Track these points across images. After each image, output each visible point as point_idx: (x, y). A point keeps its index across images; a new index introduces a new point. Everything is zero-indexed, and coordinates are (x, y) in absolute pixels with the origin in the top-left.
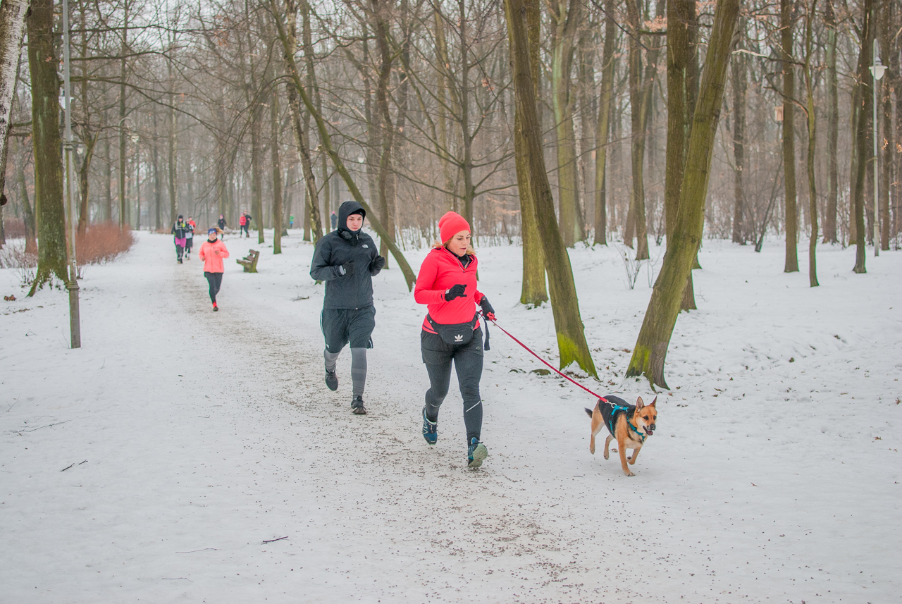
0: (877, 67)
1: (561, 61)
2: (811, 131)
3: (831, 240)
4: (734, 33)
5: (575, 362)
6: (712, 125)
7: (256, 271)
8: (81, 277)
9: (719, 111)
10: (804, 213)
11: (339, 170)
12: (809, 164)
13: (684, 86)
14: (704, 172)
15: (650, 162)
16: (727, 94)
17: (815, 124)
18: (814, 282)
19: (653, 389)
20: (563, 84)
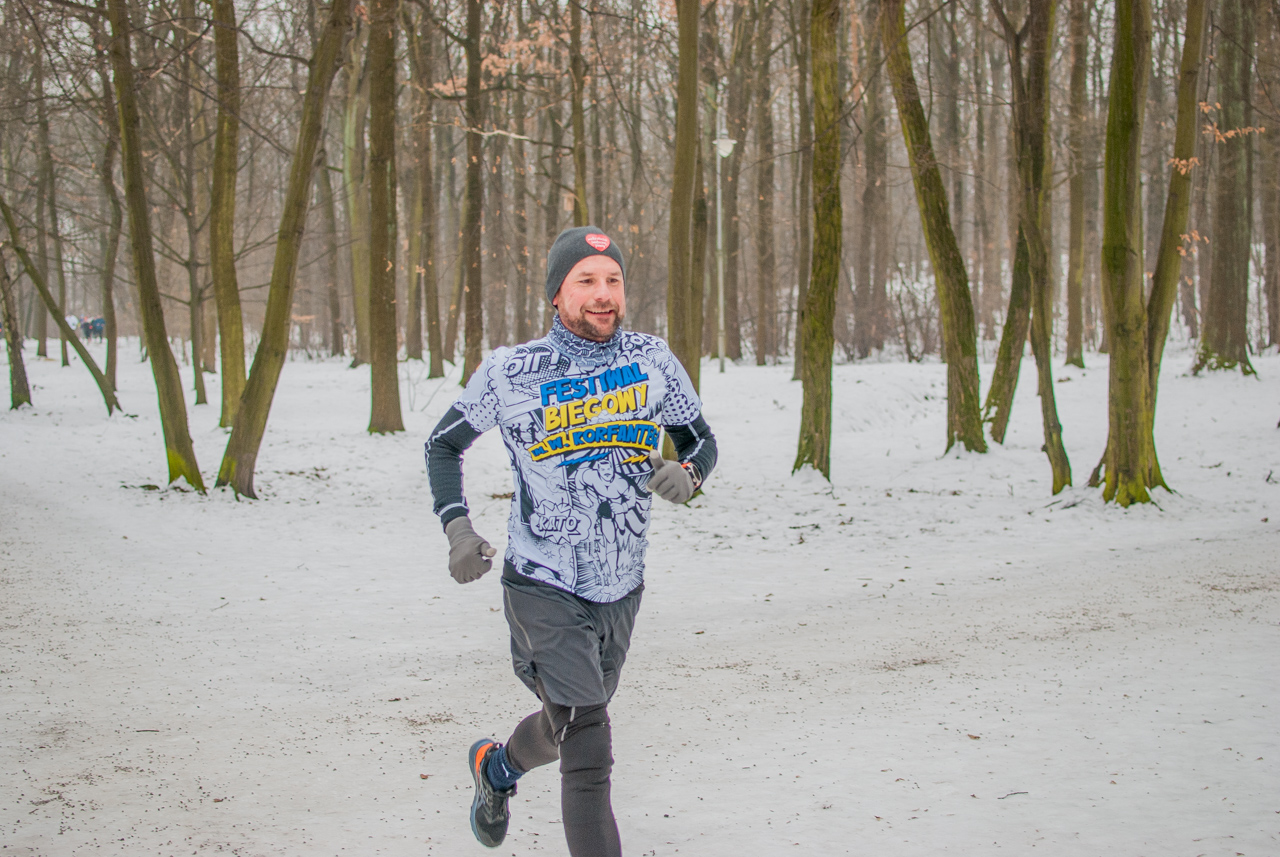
0: (722, 141)
5: (182, 478)
6: (295, 241)
11: (26, 271)
19: (238, 499)
20: (356, 155)
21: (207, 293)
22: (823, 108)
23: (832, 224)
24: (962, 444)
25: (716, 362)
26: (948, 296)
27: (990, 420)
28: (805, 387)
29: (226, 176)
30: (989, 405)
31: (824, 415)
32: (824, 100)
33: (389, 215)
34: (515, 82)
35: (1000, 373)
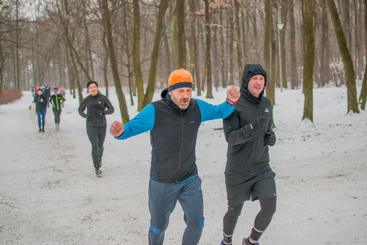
11: (83, 69)
20: (175, 33)
21: (133, 73)
22: (308, 14)
23: (312, 48)
24: (352, 111)
25: (280, 89)
26: (347, 67)
27: (360, 103)
28: (305, 95)
29: (137, 40)
30: (360, 99)
31: (311, 103)
32: (308, 11)
33: (184, 50)
34: (219, 10)
35: (363, 89)
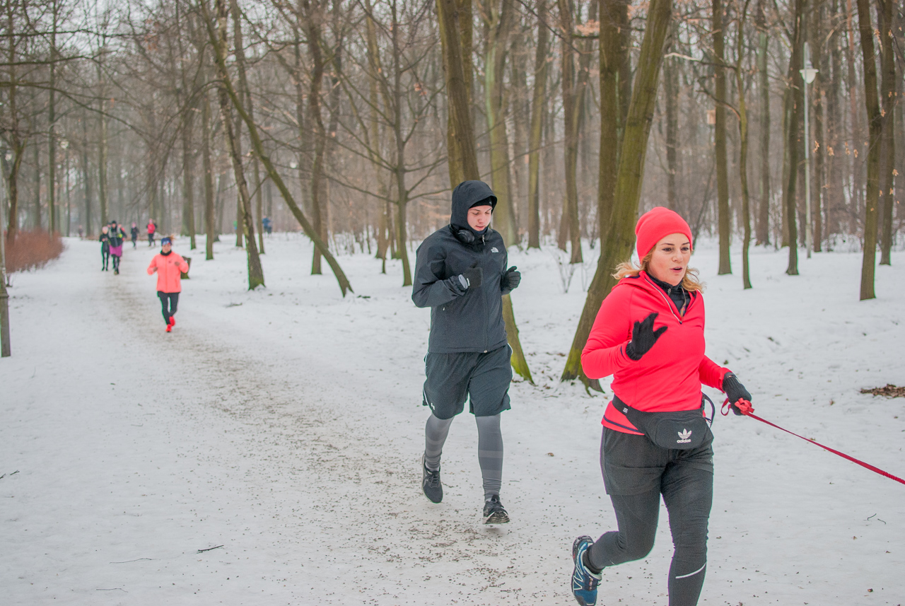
0: (808, 71)
1: (493, 66)
2: (743, 134)
3: (764, 243)
4: (666, 36)
6: (645, 129)
7: (188, 278)
8: (11, 284)
9: (652, 115)
10: (737, 216)
11: (271, 175)
12: (741, 167)
13: (617, 90)
14: (638, 176)
15: (584, 166)
16: (660, 98)
17: (747, 127)
18: (747, 285)
19: (588, 392)
20: (496, 87)
